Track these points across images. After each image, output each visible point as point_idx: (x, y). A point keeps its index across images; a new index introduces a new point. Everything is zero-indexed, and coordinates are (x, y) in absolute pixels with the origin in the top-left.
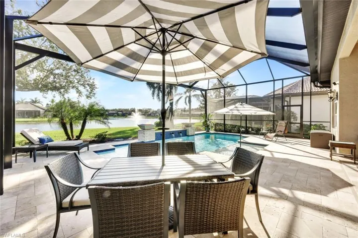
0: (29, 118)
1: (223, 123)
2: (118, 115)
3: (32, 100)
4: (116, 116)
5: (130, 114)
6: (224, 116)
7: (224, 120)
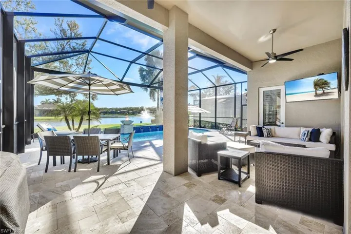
0: (51, 116)
1: (199, 119)
2: (129, 113)
3: (55, 101)
4: (126, 114)
5: (139, 112)
6: (200, 114)
7: (200, 117)
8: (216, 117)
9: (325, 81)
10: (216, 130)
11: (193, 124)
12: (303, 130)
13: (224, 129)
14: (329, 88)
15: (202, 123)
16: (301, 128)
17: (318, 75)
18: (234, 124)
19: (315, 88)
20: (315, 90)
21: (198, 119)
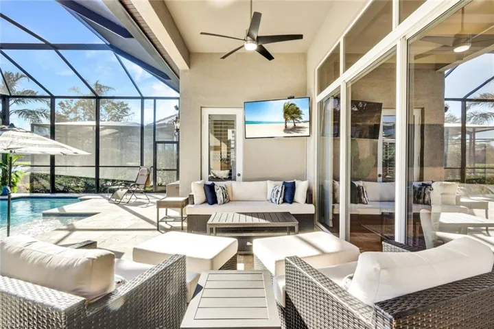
1: (49, 172)
6: (53, 158)
7: (53, 166)
8: (97, 167)
9: (297, 108)
10: (98, 196)
11: (28, 185)
12: (270, 185)
13: (121, 192)
14: (301, 121)
15: (57, 180)
16: (268, 181)
17: (289, 98)
18: (142, 180)
19: (285, 116)
20: (284, 120)
21: (47, 171)
